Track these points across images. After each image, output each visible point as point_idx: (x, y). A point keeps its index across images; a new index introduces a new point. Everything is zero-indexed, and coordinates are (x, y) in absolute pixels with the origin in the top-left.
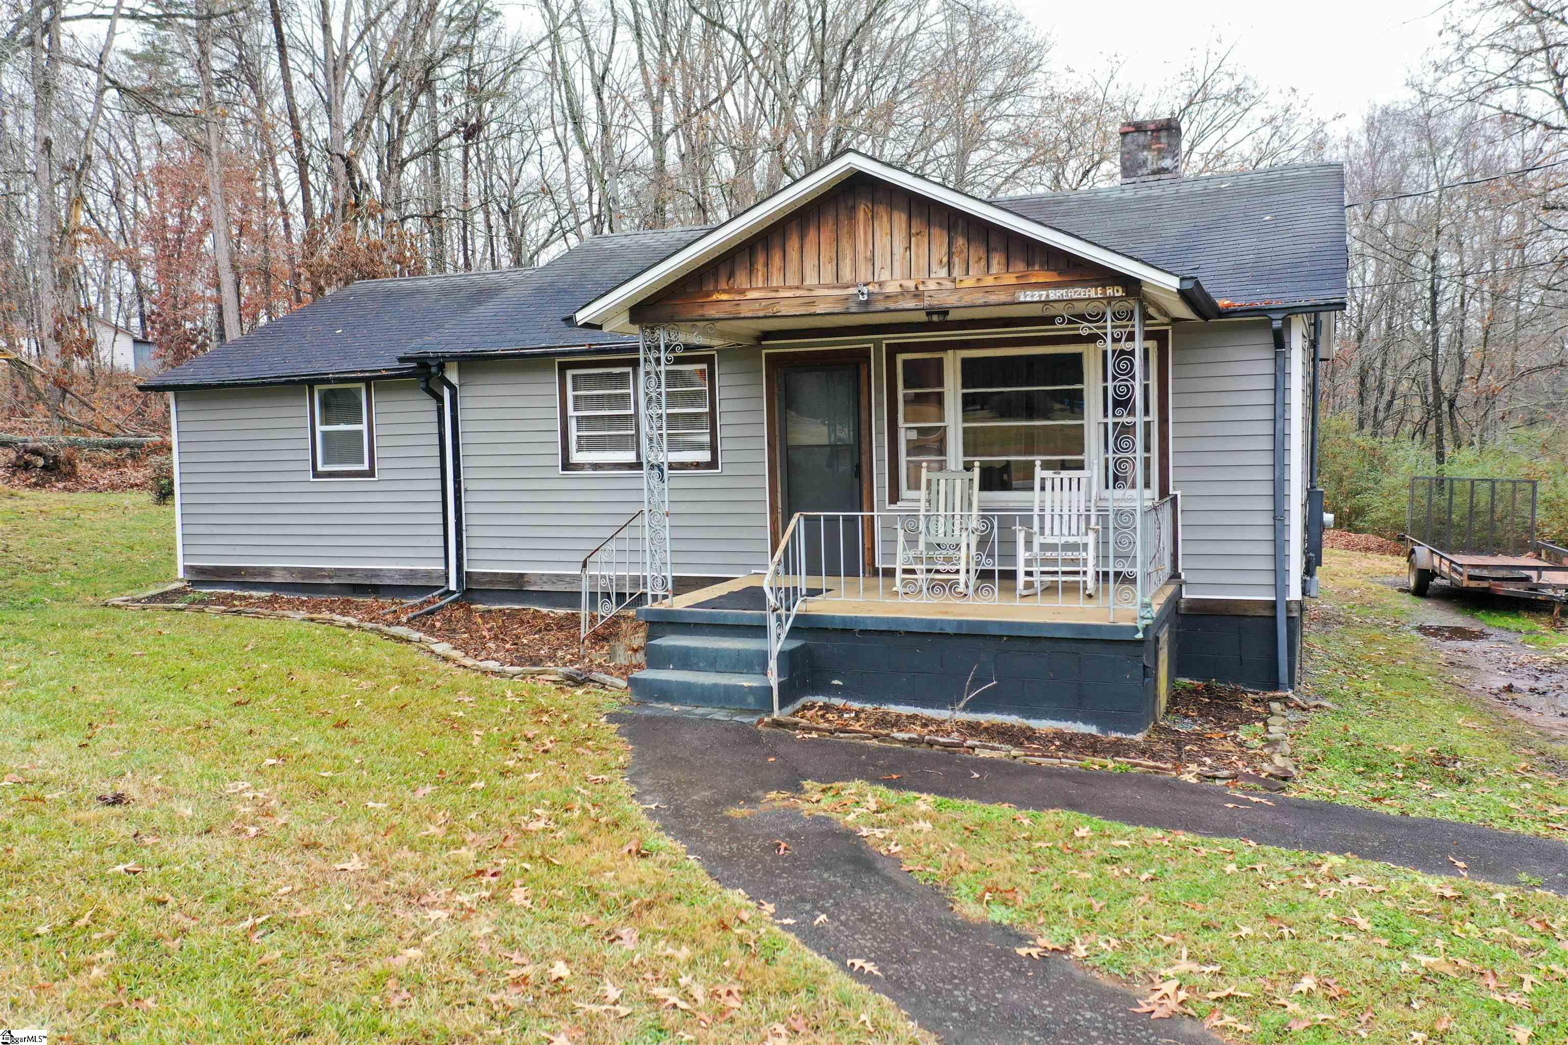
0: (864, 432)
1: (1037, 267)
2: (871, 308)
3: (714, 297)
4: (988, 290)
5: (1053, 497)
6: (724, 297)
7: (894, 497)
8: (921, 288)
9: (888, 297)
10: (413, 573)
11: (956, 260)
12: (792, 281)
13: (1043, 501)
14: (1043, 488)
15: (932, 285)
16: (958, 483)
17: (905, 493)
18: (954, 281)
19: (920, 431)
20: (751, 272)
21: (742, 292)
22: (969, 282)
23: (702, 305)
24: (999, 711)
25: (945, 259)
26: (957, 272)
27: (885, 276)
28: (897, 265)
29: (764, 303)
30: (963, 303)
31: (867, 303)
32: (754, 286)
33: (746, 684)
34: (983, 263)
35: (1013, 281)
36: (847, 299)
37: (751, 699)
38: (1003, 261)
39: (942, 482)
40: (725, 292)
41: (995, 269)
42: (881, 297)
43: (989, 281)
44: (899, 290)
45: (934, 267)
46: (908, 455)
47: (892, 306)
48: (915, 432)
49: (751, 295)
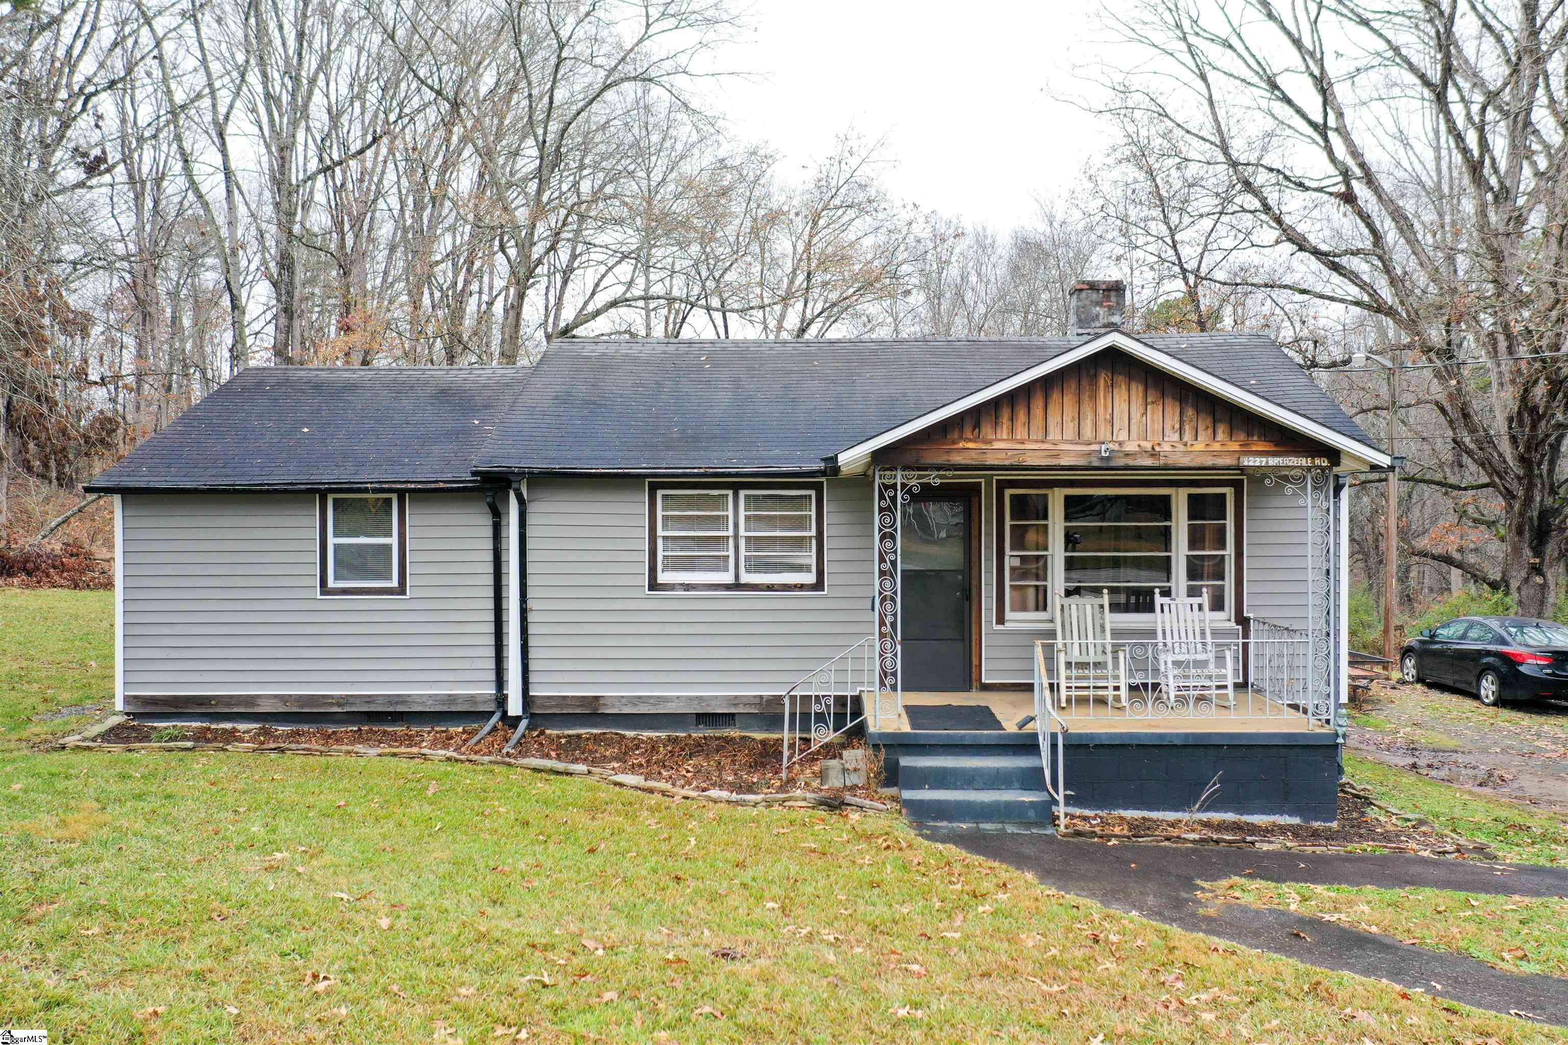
0: (974, 559)
1: (1255, 438)
2: (1113, 464)
3: (961, 445)
4: (1215, 454)
6: (971, 445)
7: (1001, 620)
8: (1157, 449)
9: (1127, 455)
10: (452, 699)
11: (1187, 427)
12: (1037, 434)
15: (1166, 447)
16: (1089, 608)
17: (1009, 615)
18: (1186, 445)
19: (1022, 558)
20: (996, 424)
21: (990, 442)
22: (1199, 446)
23: (948, 452)
25: (1177, 426)
26: (1187, 437)
27: (1123, 436)
28: (1134, 428)
29: (1010, 453)
30: (1193, 464)
31: (1108, 459)
32: (999, 437)
33: (1025, 799)
34: (1210, 431)
35: (1237, 448)
36: (1089, 454)
37: (1031, 814)
38: (1228, 430)
39: (1074, 607)
40: (970, 440)
41: (1220, 436)
42: (1121, 455)
43: (1216, 447)
44: (1137, 449)
45: (1167, 432)
46: (1011, 580)
47: (1131, 462)
48: (1019, 559)
49: (997, 445)
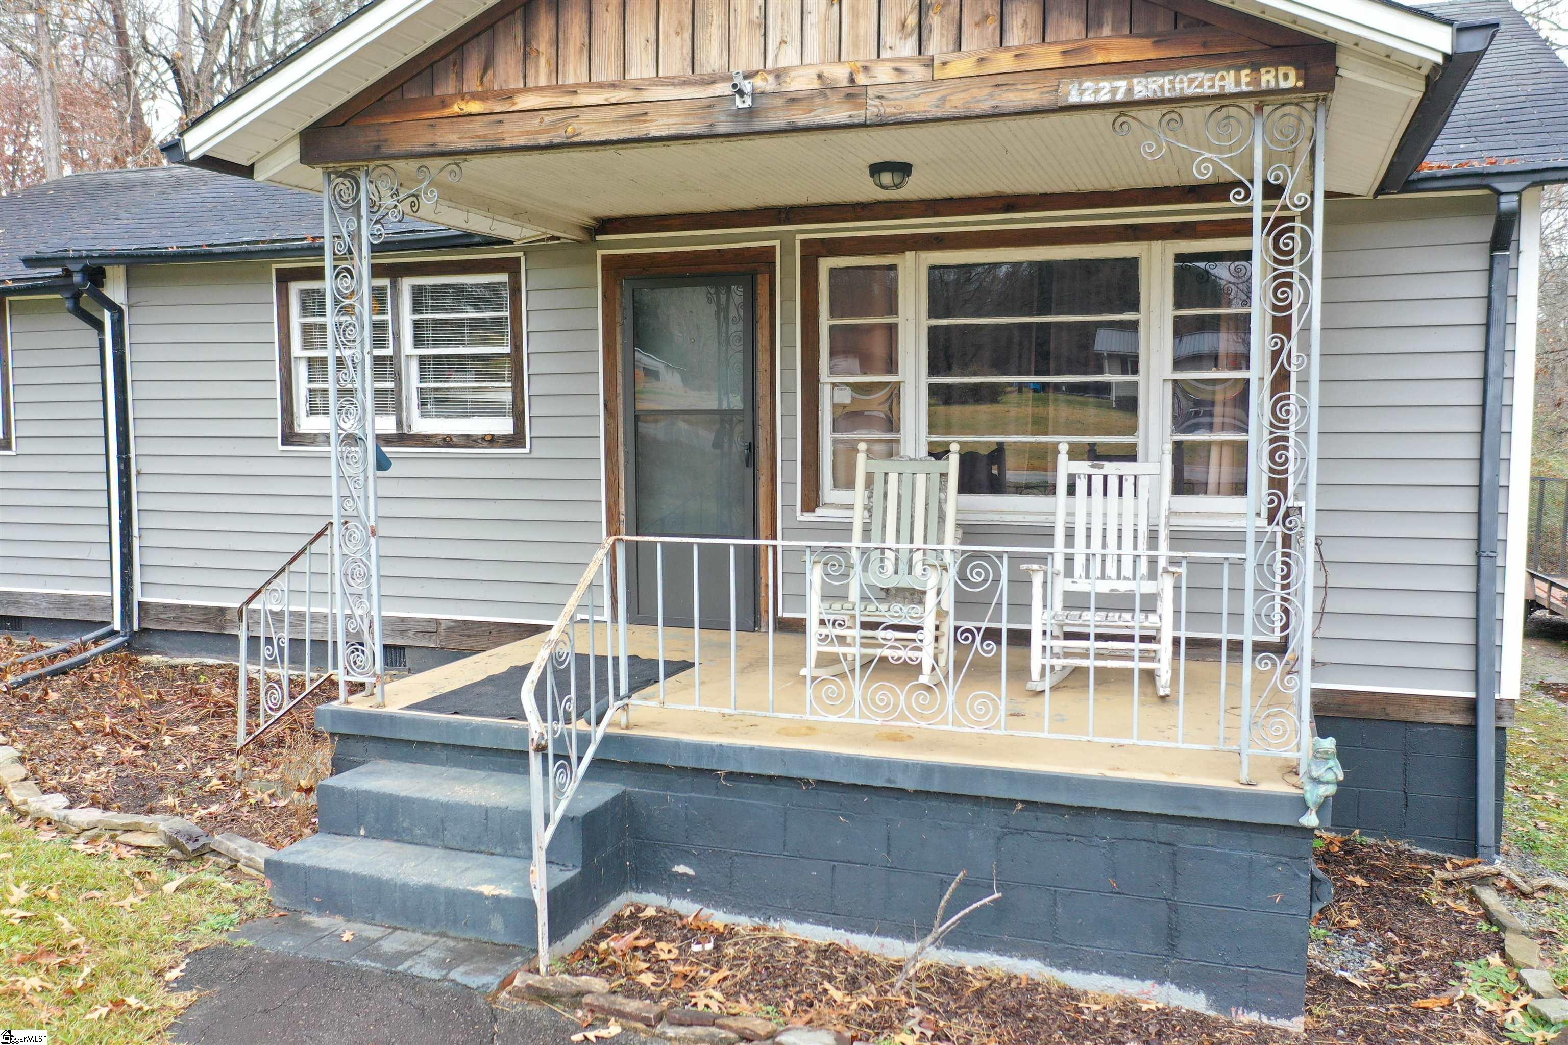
0: (763, 389)
1: (1106, 31)
2: (760, 124)
3: (455, 109)
4: (1001, 81)
5: (1089, 506)
6: (474, 107)
7: (811, 501)
8: (861, 79)
9: (793, 100)
10: (67, 601)
11: (935, 20)
12: (605, 71)
13: (1070, 514)
14: (1071, 490)
15: (883, 74)
16: (921, 479)
17: (829, 493)
18: (929, 64)
19: (857, 388)
20: (527, 54)
21: (508, 96)
22: (962, 66)
23: (433, 123)
24: (1003, 949)
25: (912, 20)
26: (937, 45)
27: (788, 57)
28: (813, 35)
29: (549, 117)
30: (948, 110)
31: (751, 112)
32: (531, 83)
33: (488, 890)
34: (992, 26)
35: (1056, 61)
36: (710, 105)
37: (497, 923)
38: (1035, 18)
39: (893, 478)
40: (474, 96)
41: (1016, 36)
42: (779, 102)
43: (1005, 62)
44: (816, 85)
45: (889, 38)
46: (835, 430)
47: (802, 119)
48: (848, 392)
49: (525, 102)
